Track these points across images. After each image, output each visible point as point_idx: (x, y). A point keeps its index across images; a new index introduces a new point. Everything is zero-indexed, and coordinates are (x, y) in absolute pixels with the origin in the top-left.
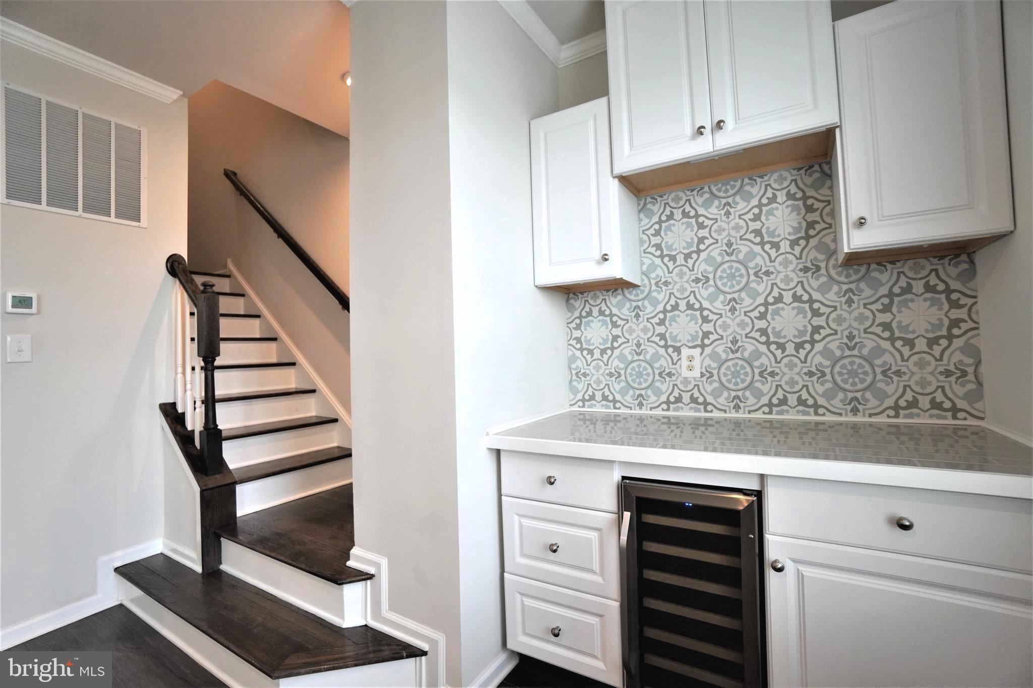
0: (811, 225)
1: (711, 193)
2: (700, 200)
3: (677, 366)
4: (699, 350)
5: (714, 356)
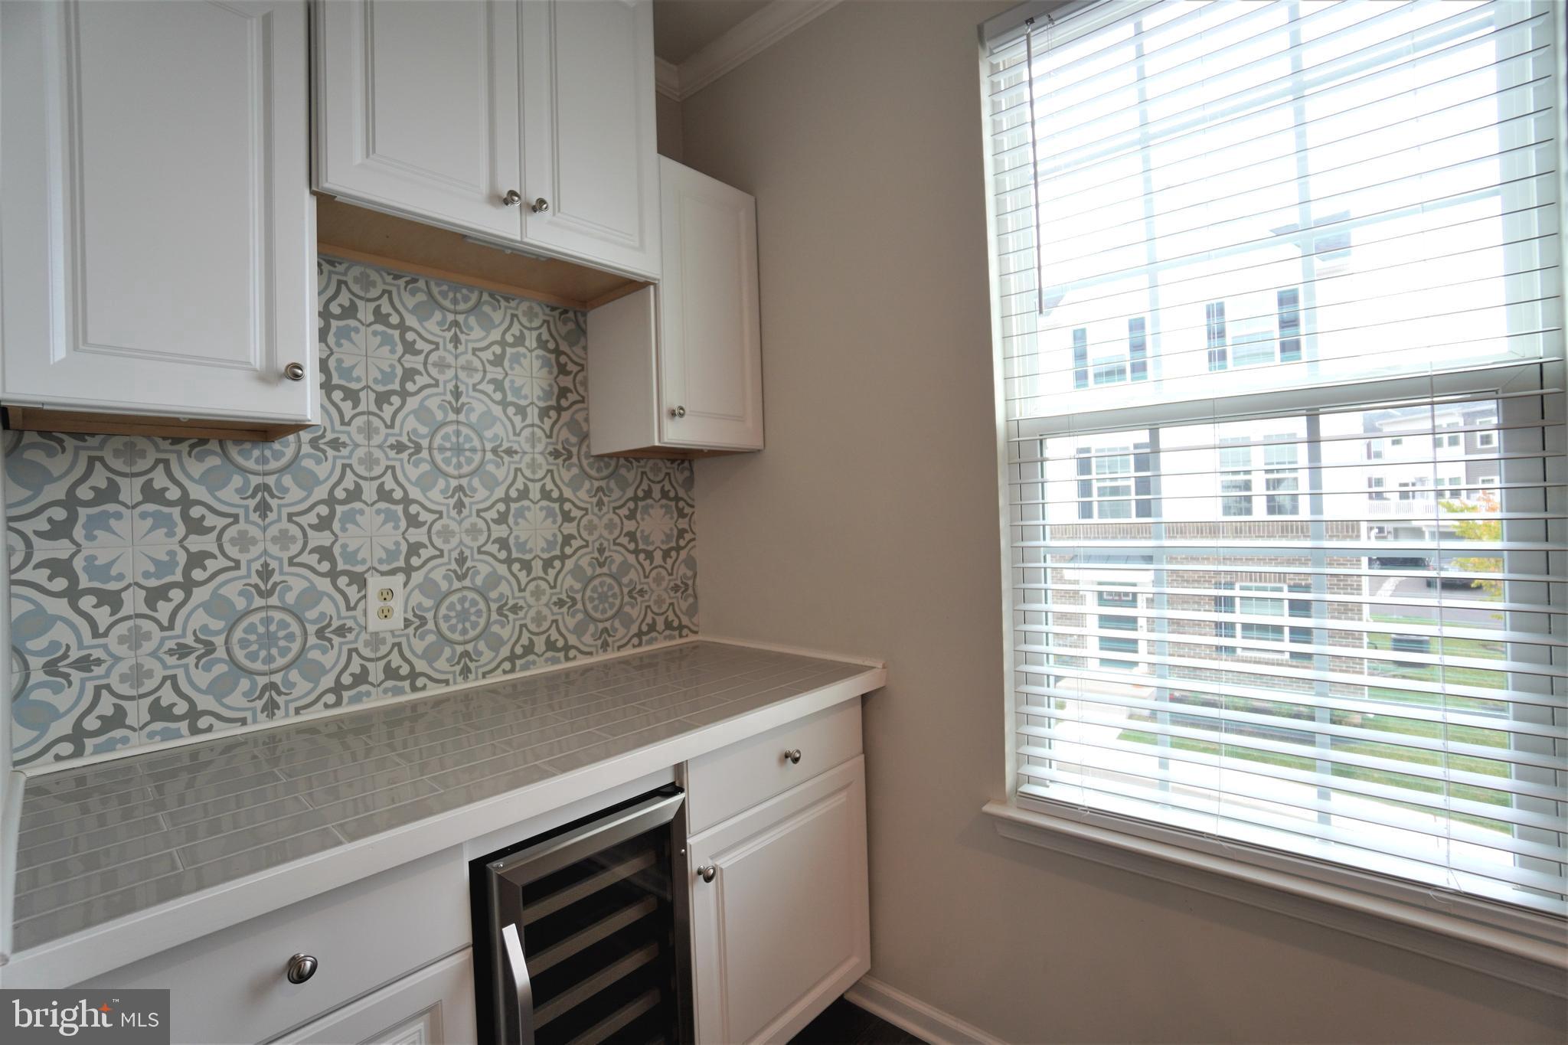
0: (563, 392)
1: (430, 294)
3: (358, 613)
4: (401, 578)
5: (428, 587)
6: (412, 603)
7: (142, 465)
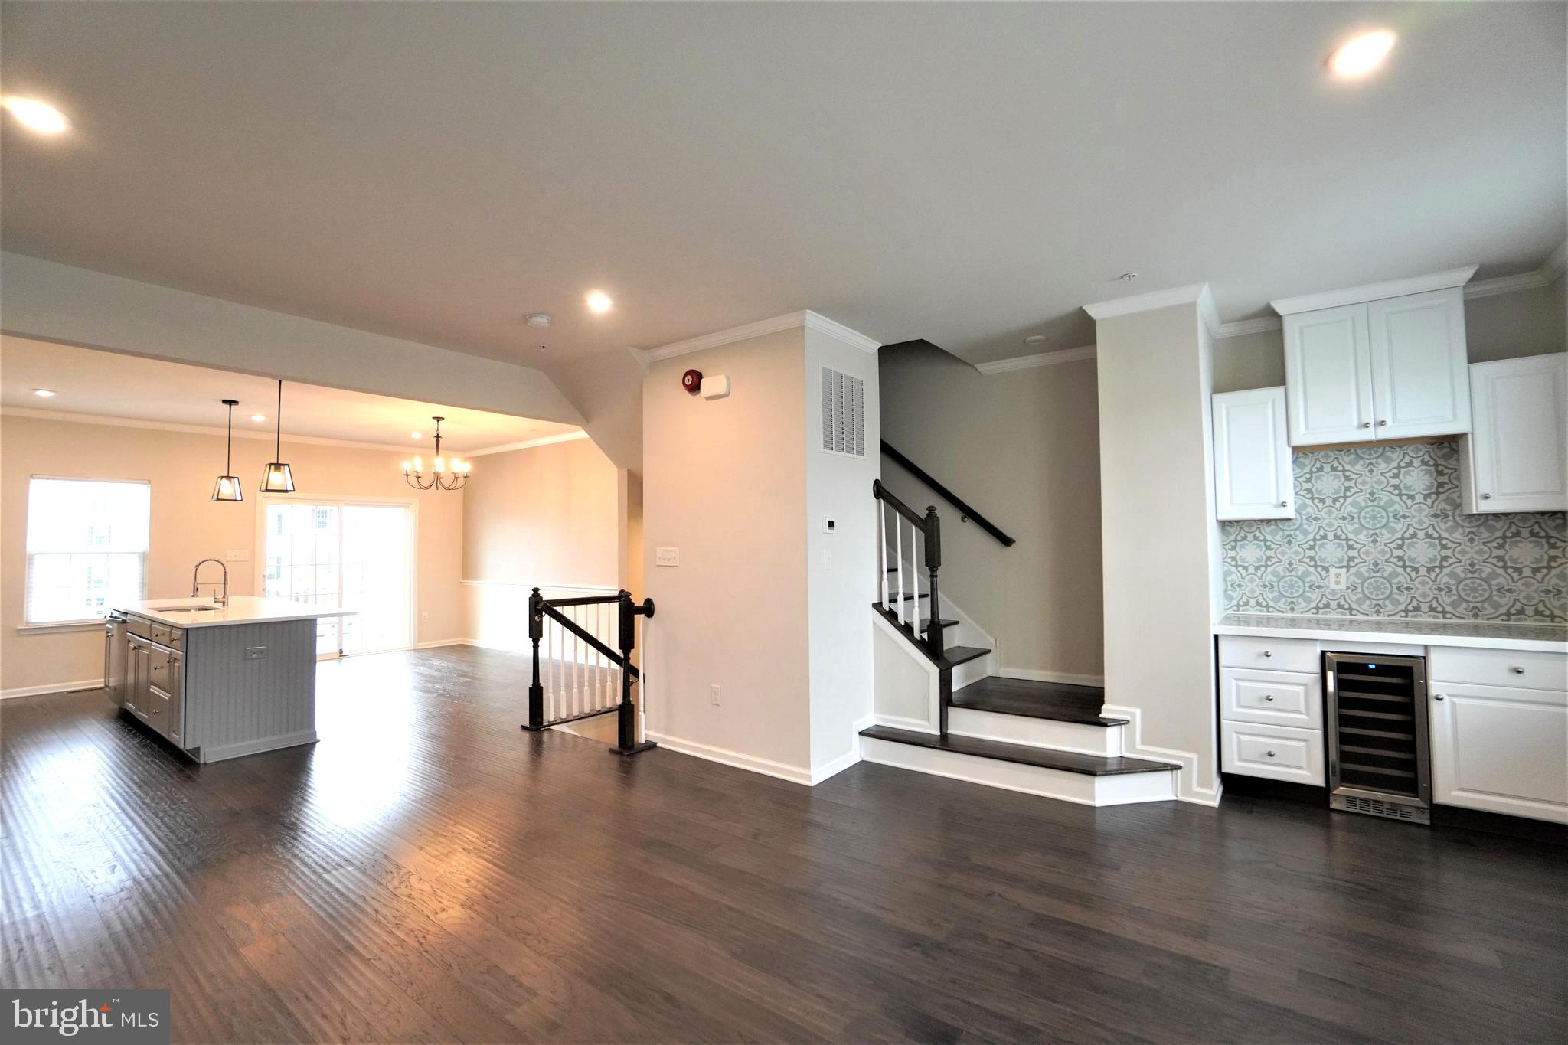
0: (1441, 485)
1: (1357, 454)
2: (1347, 459)
3: (1326, 581)
4: (1344, 570)
5: (1358, 574)
6: (1350, 580)
7: (1253, 529)
